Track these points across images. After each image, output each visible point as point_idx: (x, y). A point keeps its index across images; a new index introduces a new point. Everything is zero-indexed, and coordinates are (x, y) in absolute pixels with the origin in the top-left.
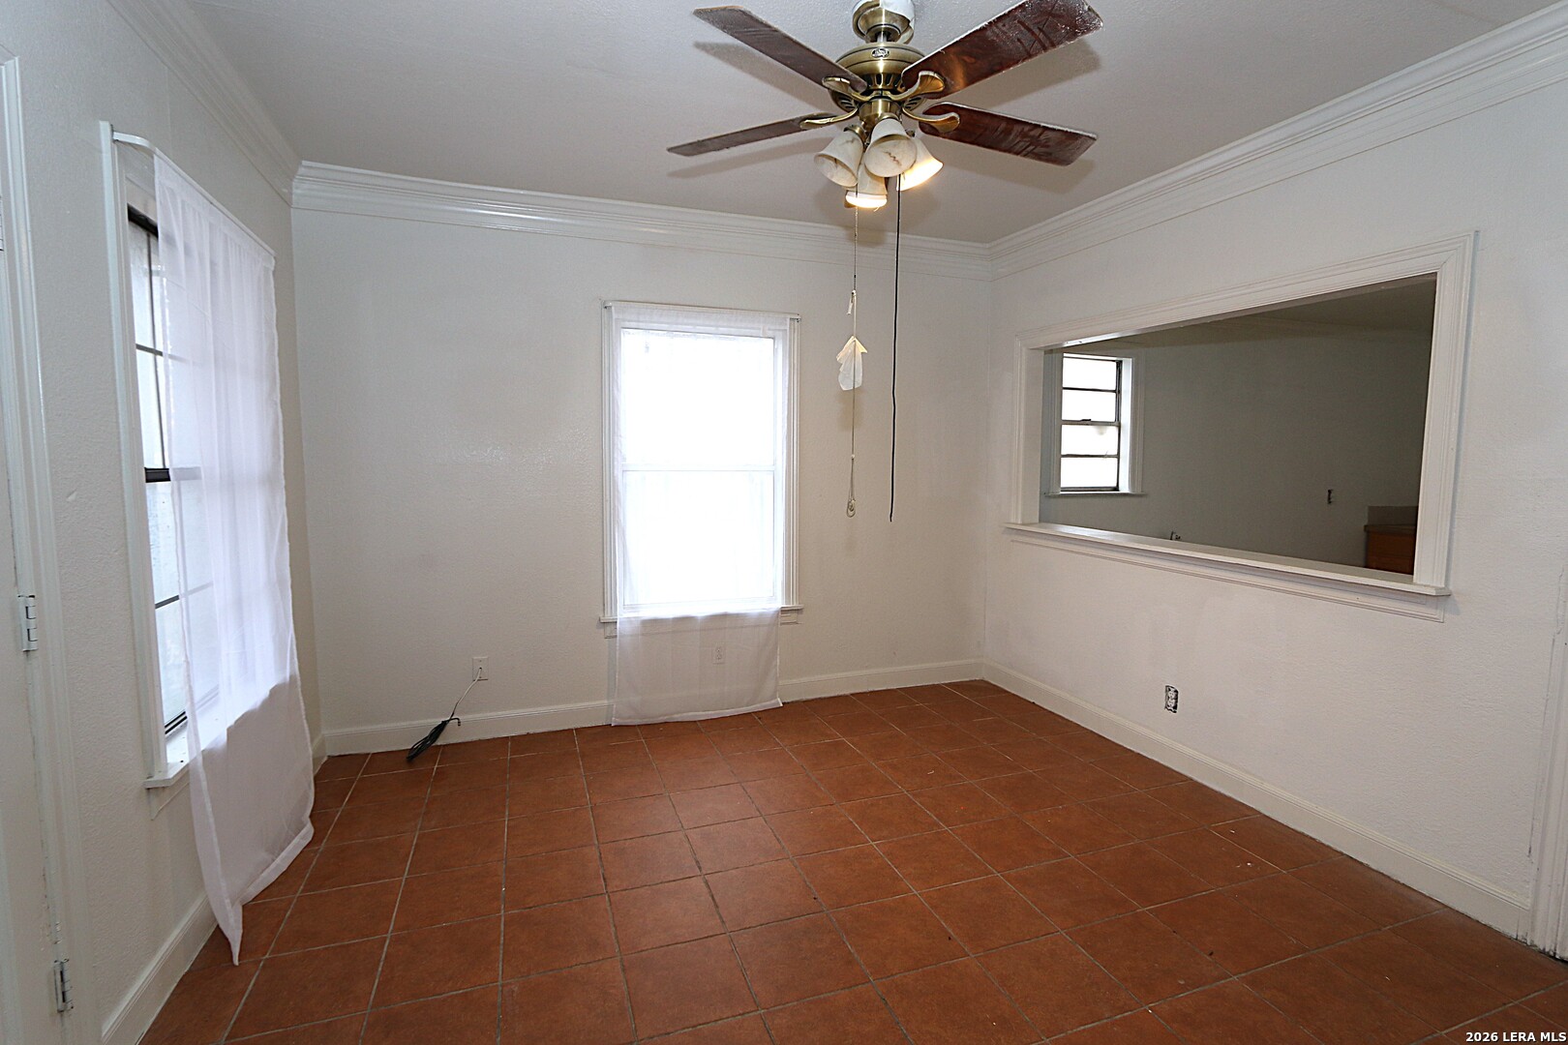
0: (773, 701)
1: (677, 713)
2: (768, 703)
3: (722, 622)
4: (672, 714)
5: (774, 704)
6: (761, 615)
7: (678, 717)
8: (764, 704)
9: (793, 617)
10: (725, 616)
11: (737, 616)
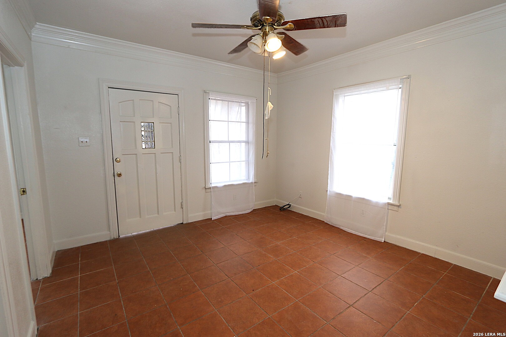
0: (381, 239)
1: (342, 226)
2: (378, 238)
3: (362, 201)
4: (341, 226)
5: (381, 240)
6: (377, 203)
7: (341, 228)
8: (376, 238)
9: (396, 208)
10: (363, 199)
11: (368, 201)
